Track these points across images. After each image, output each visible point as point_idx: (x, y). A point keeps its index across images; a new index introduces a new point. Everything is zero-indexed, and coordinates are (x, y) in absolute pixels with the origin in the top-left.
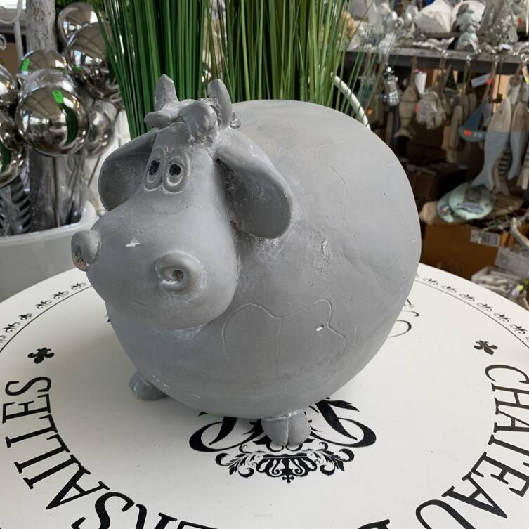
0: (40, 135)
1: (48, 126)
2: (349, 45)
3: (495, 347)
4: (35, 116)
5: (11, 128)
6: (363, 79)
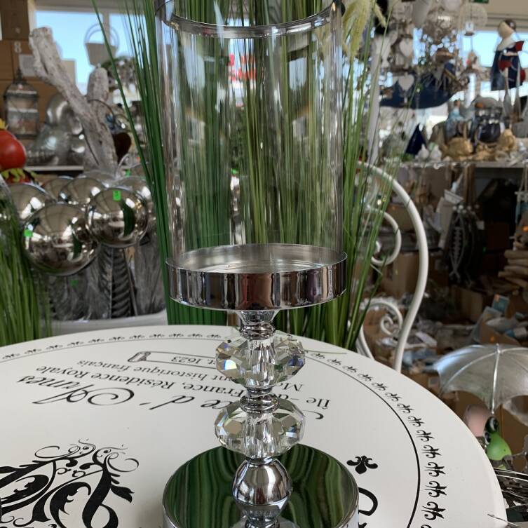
0: (102, 229)
1: (108, 220)
2: (508, 161)
3: (374, 466)
4: (98, 212)
5: (82, 223)
6: (519, 194)
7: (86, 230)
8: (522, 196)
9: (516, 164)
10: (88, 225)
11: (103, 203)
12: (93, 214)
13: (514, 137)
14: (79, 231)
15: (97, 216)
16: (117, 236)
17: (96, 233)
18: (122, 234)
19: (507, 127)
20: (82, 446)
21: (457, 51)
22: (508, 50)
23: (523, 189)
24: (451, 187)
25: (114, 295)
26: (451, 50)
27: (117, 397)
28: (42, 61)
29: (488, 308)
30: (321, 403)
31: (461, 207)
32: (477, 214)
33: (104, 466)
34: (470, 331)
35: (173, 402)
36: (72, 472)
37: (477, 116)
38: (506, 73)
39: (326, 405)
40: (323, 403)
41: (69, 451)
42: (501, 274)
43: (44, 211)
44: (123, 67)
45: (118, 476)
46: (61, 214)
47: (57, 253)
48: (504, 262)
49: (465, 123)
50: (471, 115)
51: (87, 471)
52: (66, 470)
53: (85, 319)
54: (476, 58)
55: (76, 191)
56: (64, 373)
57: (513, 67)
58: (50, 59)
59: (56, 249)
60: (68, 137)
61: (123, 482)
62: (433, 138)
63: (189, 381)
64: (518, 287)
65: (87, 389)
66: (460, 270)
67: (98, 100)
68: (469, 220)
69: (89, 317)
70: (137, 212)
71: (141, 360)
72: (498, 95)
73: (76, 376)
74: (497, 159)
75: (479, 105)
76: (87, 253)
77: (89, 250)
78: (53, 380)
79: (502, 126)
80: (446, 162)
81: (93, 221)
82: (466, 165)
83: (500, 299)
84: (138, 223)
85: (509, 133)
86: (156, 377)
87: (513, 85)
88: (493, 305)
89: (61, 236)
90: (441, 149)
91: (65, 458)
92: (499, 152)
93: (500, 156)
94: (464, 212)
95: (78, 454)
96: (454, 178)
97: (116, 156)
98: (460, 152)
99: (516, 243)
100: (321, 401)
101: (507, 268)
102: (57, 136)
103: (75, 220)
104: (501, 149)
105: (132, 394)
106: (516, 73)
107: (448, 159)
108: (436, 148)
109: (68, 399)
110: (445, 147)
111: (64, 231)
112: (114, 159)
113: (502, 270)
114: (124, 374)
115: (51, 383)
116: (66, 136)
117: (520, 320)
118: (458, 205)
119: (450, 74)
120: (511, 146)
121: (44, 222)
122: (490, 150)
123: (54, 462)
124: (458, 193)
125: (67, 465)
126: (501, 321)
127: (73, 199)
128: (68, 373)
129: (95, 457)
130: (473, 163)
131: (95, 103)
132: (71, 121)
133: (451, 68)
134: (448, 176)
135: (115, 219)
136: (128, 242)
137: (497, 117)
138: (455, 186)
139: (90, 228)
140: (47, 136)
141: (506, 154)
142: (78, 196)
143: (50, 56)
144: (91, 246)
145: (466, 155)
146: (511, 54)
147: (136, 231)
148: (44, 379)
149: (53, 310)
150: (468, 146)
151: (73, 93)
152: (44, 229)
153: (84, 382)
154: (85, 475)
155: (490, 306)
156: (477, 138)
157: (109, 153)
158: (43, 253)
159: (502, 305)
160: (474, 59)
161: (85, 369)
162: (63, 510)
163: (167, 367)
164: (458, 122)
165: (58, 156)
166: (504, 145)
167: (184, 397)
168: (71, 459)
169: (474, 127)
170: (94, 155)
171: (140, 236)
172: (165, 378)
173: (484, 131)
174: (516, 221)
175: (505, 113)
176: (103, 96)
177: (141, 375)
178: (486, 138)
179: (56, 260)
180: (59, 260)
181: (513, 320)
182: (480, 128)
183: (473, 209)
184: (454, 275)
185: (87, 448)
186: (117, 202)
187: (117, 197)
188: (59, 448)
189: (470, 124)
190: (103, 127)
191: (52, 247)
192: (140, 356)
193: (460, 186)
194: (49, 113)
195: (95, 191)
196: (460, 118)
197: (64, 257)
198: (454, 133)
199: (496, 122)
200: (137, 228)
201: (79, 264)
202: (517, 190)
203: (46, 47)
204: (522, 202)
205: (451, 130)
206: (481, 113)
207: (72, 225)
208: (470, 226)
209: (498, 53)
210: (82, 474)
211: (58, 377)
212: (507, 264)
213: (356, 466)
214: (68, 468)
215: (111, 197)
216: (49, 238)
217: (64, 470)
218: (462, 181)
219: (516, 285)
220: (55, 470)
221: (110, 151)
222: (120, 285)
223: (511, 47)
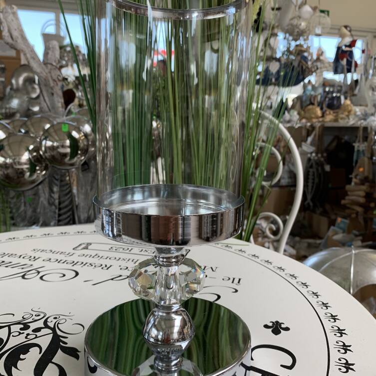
0: (52, 154)
1: (58, 147)
2: (348, 122)
3: (287, 329)
4: (50, 140)
5: (37, 150)
6: (356, 145)
7: (40, 155)
8: (358, 147)
9: (354, 124)
10: (42, 150)
11: (54, 134)
12: (46, 143)
13: (352, 105)
14: (35, 156)
15: (49, 143)
16: (64, 159)
17: (48, 157)
18: (68, 158)
19: (346, 98)
20: (34, 314)
21: (309, 48)
22: (346, 46)
23: (359, 142)
24: (307, 140)
25: (60, 209)
26: (305, 46)
27: (64, 275)
28: (9, 31)
29: (332, 228)
30: (235, 281)
31: (314, 155)
32: (325, 160)
33: (53, 330)
34: (320, 244)
35: (112, 279)
36: (25, 335)
37: (325, 91)
38: (344, 62)
39: (239, 282)
40: (236, 281)
41: (23, 317)
42: (343, 202)
43: (7, 140)
44: (69, 52)
45: (66, 338)
46: (21, 142)
47: (17, 173)
48: (345, 194)
49: (315, 97)
50: (320, 90)
51: (38, 334)
52: (20, 333)
53: (37, 226)
54: (322, 53)
55: (33, 126)
56: (20, 257)
57: (349, 58)
58: (16, 30)
59: (16, 169)
60: (27, 99)
61: (71, 342)
62: (293, 107)
63: (124, 264)
64: (355, 212)
65: (39, 270)
66: (312, 200)
67: (51, 64)
68: (319, 164)
69: (40, 224)
70: (81, 141)
71: (84, 248)
72: (339, 78)
73: (30, 260)
74: (340, 121)
75: (326, 84)
76: (41, 174)
77: (42, 171)
78: (10, 263)
79: (342, 98)
80: (303, 123)
81: (46, 147)
82: (318, 125)
83: (341, 221)
84: (80, 150)
85: (348, 102)
86: (96, 261)
87: (349, 71)
88: (336, 224)
89: (20, 159)
90: (299, 114)
91: (19, 323)
92: (341, 116)
93: (342, 118)
94: (316, 158)
95: (30, 320)
96: (308, 135)
97: (64, 105)
98: (313, 116)
99: (354, 180)
100: (234, 279)
101: (347, 198)
102: (19, 98)
103: (31, 147)
104: (343, 114)
105: (77, 274)
106: (351, 62)
107: (304, 121)
108: (295, 113)
109: (23, 277)
110: (303, 113)
111: (22, 155)
112: (62, 107)
113: (344, 199)
114: (70, 259)
115: (8, 265)
116: (25, 98)
117: (356, 236)
118: (311, 153)
119: (304, 63)
120: (349, 112)
121: (6, 148)
122: (335, 114)
123: (9, 327)
124: (312, 144)
125: (21, 329)
126: (343, 236)
127: (30, 133)
128: (23, 258)
129: (46, 322)
130: (322, 123)
131: (49, 66)
132: (29, 88)
133: (305, 58)
134: (304, 133)
135: (63, 146)
136: (72, 165)
137: (339, 91)
138: (310, 139)
139: (44, 153)
140: (11, 97)
141: (346, 117)
142: (34, 130)
143: (16, 27)
144: (43, 168)
145: (317, 117)
146: (348, 49)
147: (79, 156)
148: (3, 262)
149: (12, 218)
150: (319, 113)
151: (33, 56)
152: (6, 153)
153: (36, 264)
154: (36, 337)
155: (334, 225)
156: (324, 106)
157: (59, 102)
158: (6, 172)
159: (342, 225)
160: (321, 53)
161: (37, 255)
162: (16, 367)
163: (106, 254)
164: (312, 95)
165: (20, 113)
166: (345, 110)
167: (121, 276)
168: (25, 324)
169: (323, 99)
170: (47, 104)
171: (81, 161)
172: (104, 262)
173: (330, 102)
174: (354, 164)
175: (344, 89)
176: (55, 61)
177: (85, 260)
178: (331, 106)
179: (16, 178)
180: (18, 178)
181: (352, 236)
182: (327, 99)
183: (322, 156)
184: (308, 204)
185: (39, 315)
186: (64, 132)
187: (65, 129)
188: (14, 315)
189: (319, 97)
190: (55, 83)
191: (13, 167)
192: (83, 246)
193: (313, 140)
194: (14, 81)
195: (47, 126)
196: (313, 93)
197: (22, 175)
198: (308, 103)
199: (338, 95)
200: (80, 154)
201: (33, 182)
202: (355, 142)
203: (13, 20)
204: (358, 151)
205: (306, 101)
206: (327, 89)
207: (29, 151)
208: (320, 168)
209: (339, 48)
210: (35, 336)
211: (15, 260)
212: (347, 195)
213: (271, 329)
214: (22, 332)
215: (60, 129)
216: (11, 161)
217: (18, 333)
218: (315, 136)
219: (353, 209)
220: (10, 333)
221: (59, 101)
222: (64, 202)
223: (348, 44)
